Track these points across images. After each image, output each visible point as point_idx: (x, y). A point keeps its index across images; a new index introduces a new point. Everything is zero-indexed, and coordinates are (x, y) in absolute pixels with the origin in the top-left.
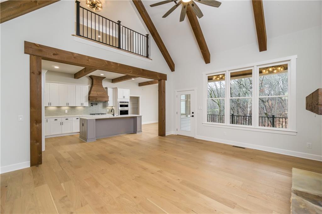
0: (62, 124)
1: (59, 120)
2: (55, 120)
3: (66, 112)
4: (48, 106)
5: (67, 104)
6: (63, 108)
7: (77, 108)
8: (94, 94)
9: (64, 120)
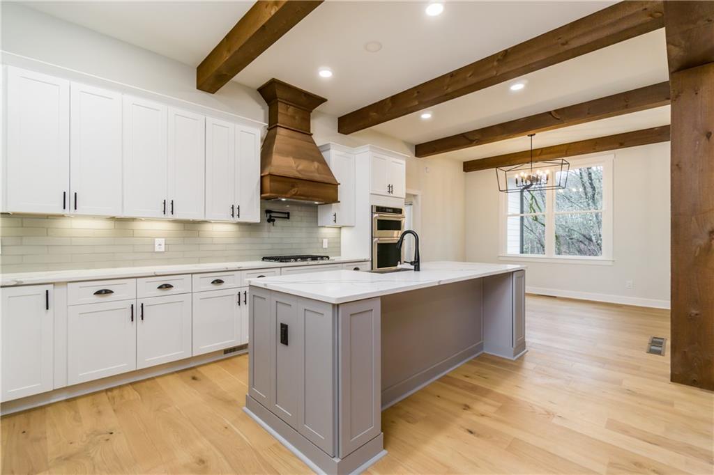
0: (137, 313)
1: (124, 294)
2: (99, 293)
3: (160, 245)
4: (60, 211)
5: (168, 207)
6: (144, 228)
7: (208, 227)
8: (283, 164)
9: (148, 291)
